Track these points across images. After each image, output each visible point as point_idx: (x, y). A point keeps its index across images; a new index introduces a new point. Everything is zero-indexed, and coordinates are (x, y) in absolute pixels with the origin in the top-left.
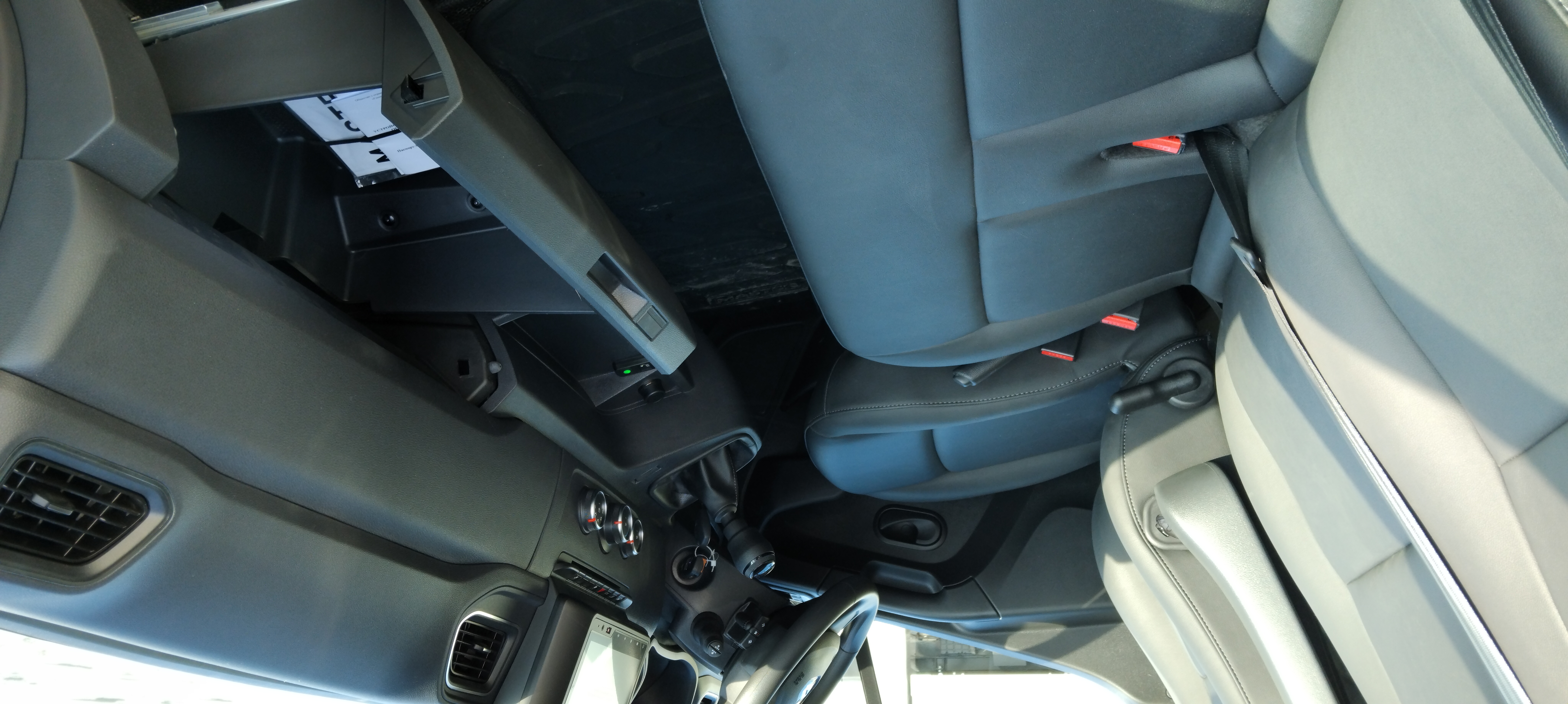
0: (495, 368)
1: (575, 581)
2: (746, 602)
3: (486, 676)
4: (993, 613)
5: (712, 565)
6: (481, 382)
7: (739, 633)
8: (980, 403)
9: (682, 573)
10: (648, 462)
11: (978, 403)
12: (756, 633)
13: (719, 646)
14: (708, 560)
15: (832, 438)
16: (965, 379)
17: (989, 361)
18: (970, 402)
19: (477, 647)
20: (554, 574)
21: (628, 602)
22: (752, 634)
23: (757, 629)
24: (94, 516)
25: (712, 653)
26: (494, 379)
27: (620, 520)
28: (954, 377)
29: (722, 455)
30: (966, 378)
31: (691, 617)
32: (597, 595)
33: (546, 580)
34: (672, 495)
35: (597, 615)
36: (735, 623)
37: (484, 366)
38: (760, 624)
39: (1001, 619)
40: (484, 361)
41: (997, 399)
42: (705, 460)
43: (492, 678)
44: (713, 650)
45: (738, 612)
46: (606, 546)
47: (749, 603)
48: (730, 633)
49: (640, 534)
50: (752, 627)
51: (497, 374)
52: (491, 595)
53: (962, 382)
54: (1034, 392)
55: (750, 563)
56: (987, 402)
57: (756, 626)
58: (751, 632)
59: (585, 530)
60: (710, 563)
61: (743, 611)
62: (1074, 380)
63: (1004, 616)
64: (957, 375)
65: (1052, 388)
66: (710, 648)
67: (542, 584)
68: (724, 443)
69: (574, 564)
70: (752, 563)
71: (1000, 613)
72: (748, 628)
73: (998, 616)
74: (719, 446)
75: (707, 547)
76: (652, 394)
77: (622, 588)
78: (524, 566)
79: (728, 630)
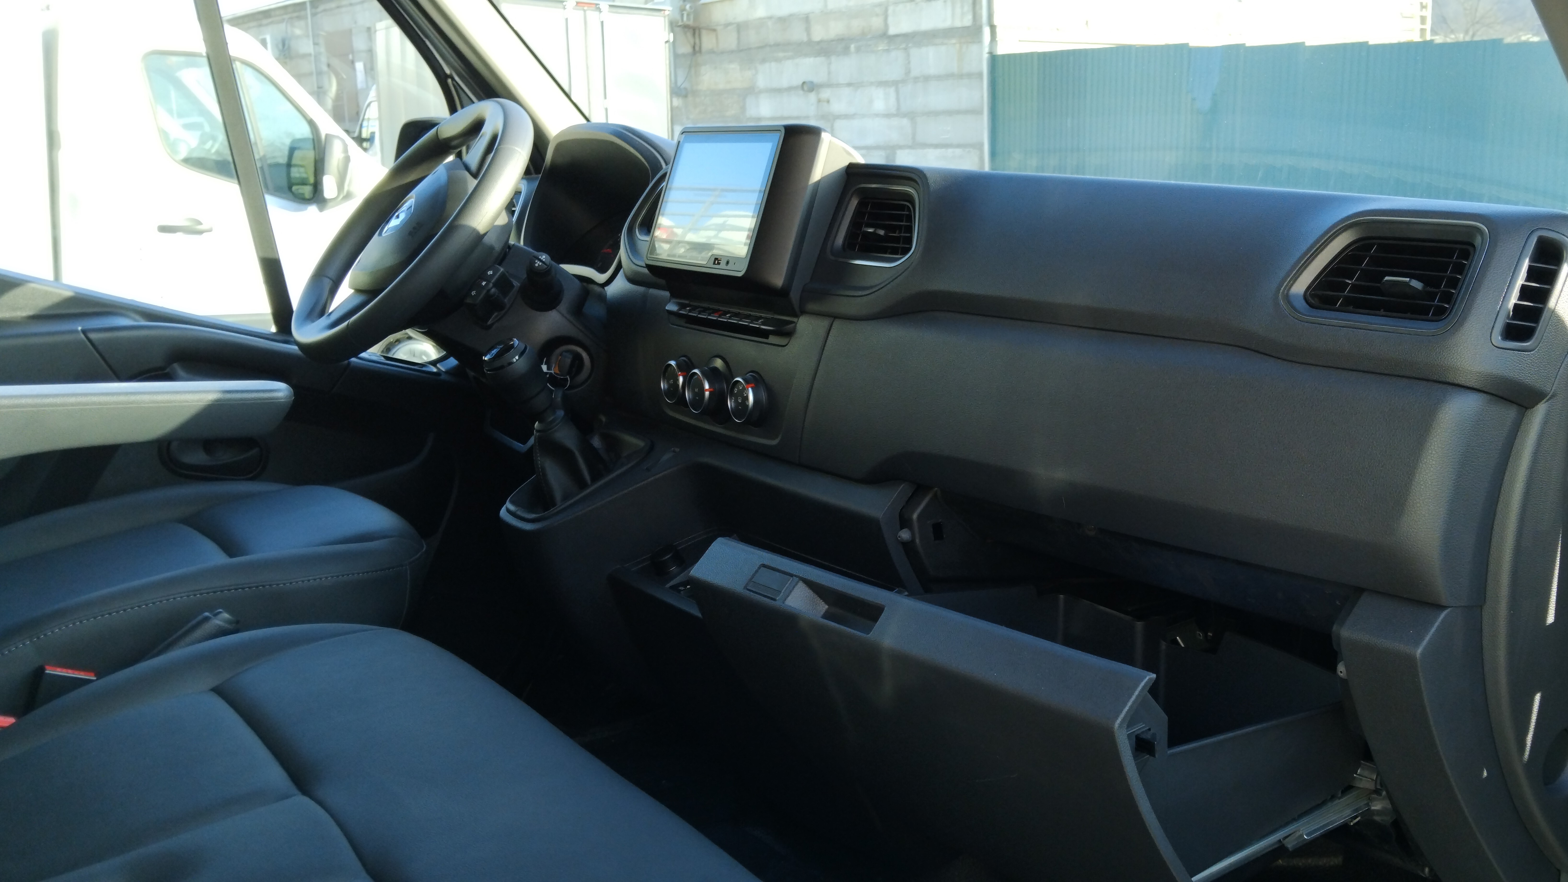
0: (905, 535)
1: (761, 318)
2: (493, 324)
3: (860, 204)
4: (93, 336)
5: (546, 366)
6: (919, 517)
7: (503, 284)
8: (186, 594)
9: (577, 357)
10: (666, 472)
11: (191, 593)
12: (484, 283)
13: (537, 265)
14: (552, 372)
15: (391, 537)
16: (223, 618)
17: (193, 643)
18: (201, 594)
19: (882, 232)
20: (795, 320)
21: (672, 307)
22: (488, 282)
23: (483, 287)
24: (1357, 283)
25: (544, 257)
26: (904, 522)
27: (707, 393)
28: (237, 622)
29: (558, 495)
30: (221, 621)
31: (563, 306)
32: (721, 308)
33: (803, 312)
34: (613, 444)
35: (740, 274)
36: (507, 298)
37: (917, 536)
38: (478, 294)
39: (80, 328)
40: (917, 541)
41: (161, 602)
42: (582, 485)
43: (854, 203)
44: (544, 260)
45: (503, 312)
46: (719, 363)
47: (489, 322)
48: (513, 286)
49: (666, 387)
50: (489, 291)
51: (902, 528)
52: (880, 284)
53: (226, 616)
54: (102, 616)
55: (519, 357)
56: (176, 596)
57: (484, 292)
58: (491, 285)
59: (754, 375)
60: (548, 369)
61: (496, 314)
62: (38, 638)
63: (77, 331)
64: (234, 625)
65: (74, 624)
66: (548, 263)
67: (811, 306)
68: (556, 511)
69: (765, 334)
70: (517, 357)
71: (82, 336)
72: (493, 290)
73: (84, 332)
74: (563, 506)
75: (553, 389)
76: (669, 556)
77: (682, 322)
78: (837, 324)
79: (515, 289)
